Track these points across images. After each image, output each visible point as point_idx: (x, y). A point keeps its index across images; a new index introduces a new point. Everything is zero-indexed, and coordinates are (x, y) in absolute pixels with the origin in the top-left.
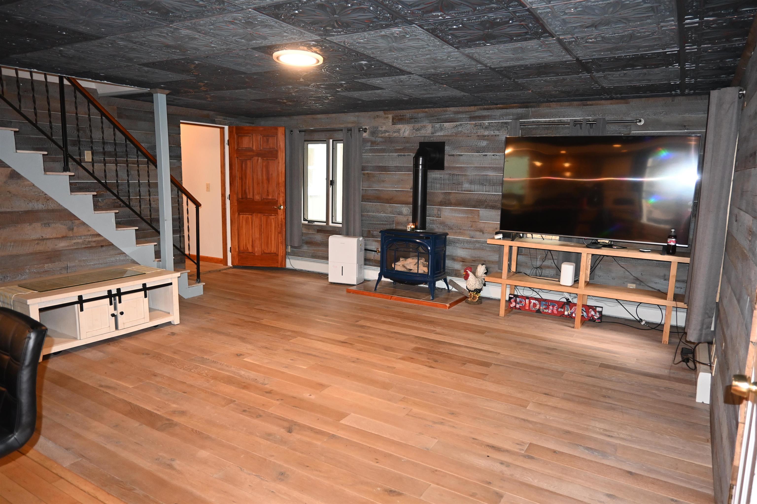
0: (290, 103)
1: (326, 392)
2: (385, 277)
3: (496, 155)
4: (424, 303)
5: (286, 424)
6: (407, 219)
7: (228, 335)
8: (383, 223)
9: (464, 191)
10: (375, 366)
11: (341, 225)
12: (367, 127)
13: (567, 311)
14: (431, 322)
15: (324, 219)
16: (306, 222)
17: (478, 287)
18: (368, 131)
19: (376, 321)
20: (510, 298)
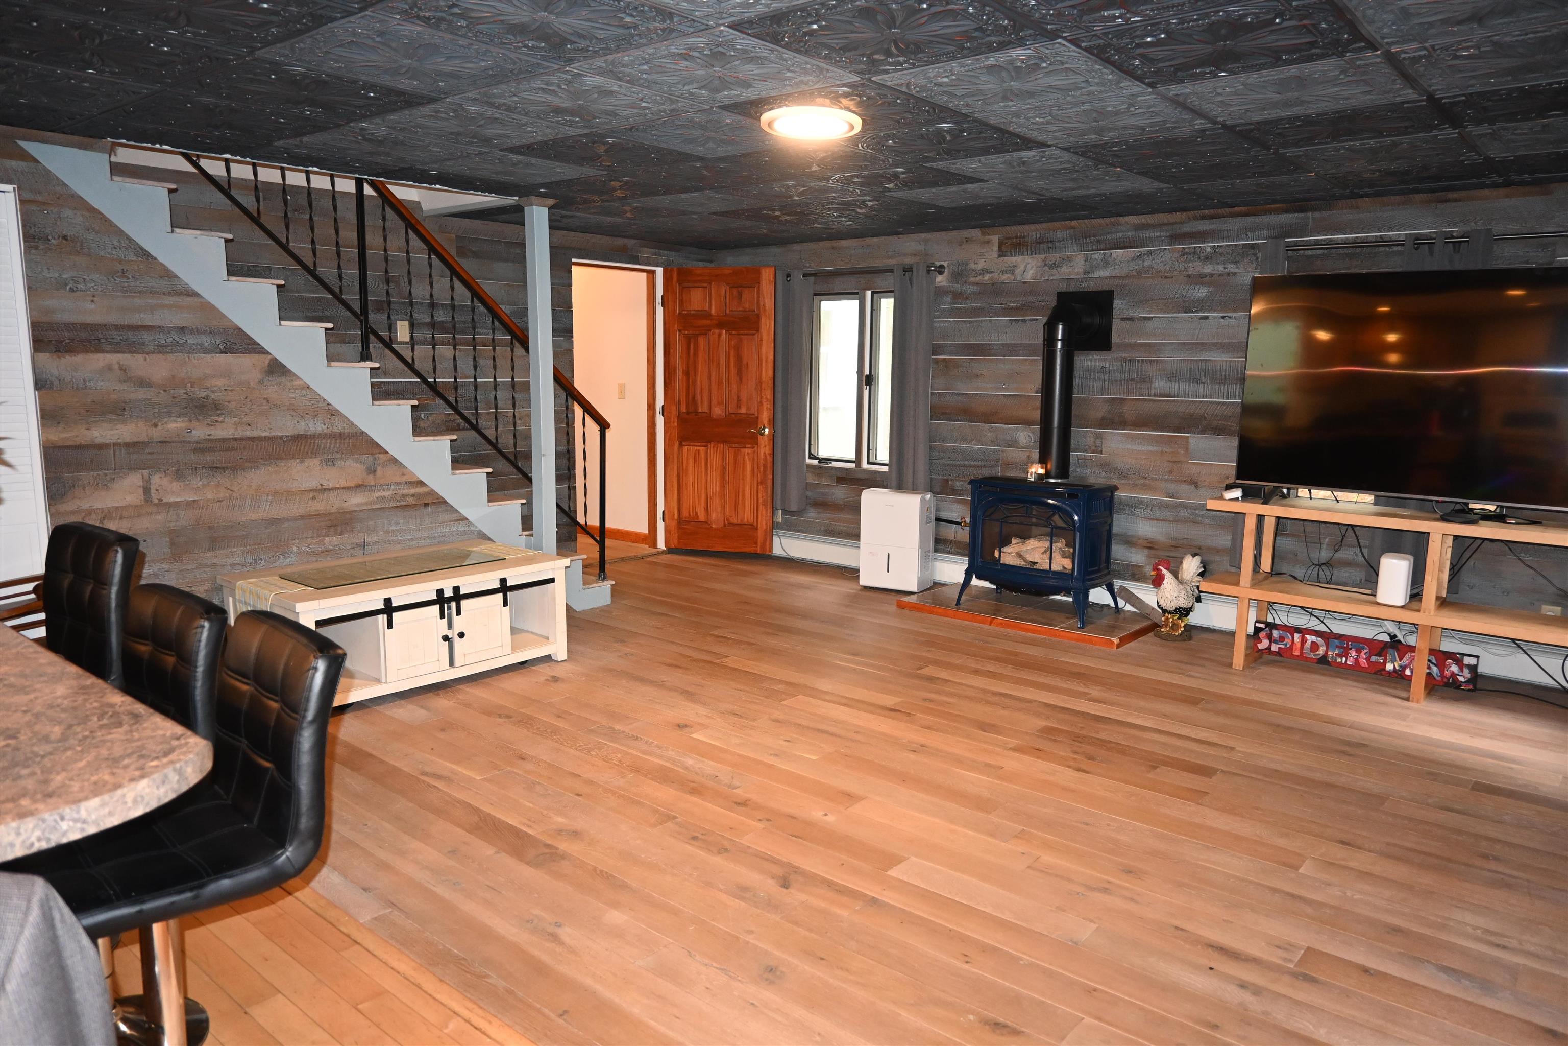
0: (788, 218)
1: (857, 809)
2: (978, 577)
3: (1230, 317)
4: (1062, 634)
5: (778, 871)
6: (1028, 457)
7: (661, 685)
8: (976, 463)
9: (1155, 396)
10: (959, 761)
11: (886, 469)
12: (945, 264)
13: (1393, 661)
14: (1080, 675)
15: (852, 456)
16: (815, 462)
17: (1183, 603)
18: (946, 271)
19: (959, 668)
20: (1257, 630)
